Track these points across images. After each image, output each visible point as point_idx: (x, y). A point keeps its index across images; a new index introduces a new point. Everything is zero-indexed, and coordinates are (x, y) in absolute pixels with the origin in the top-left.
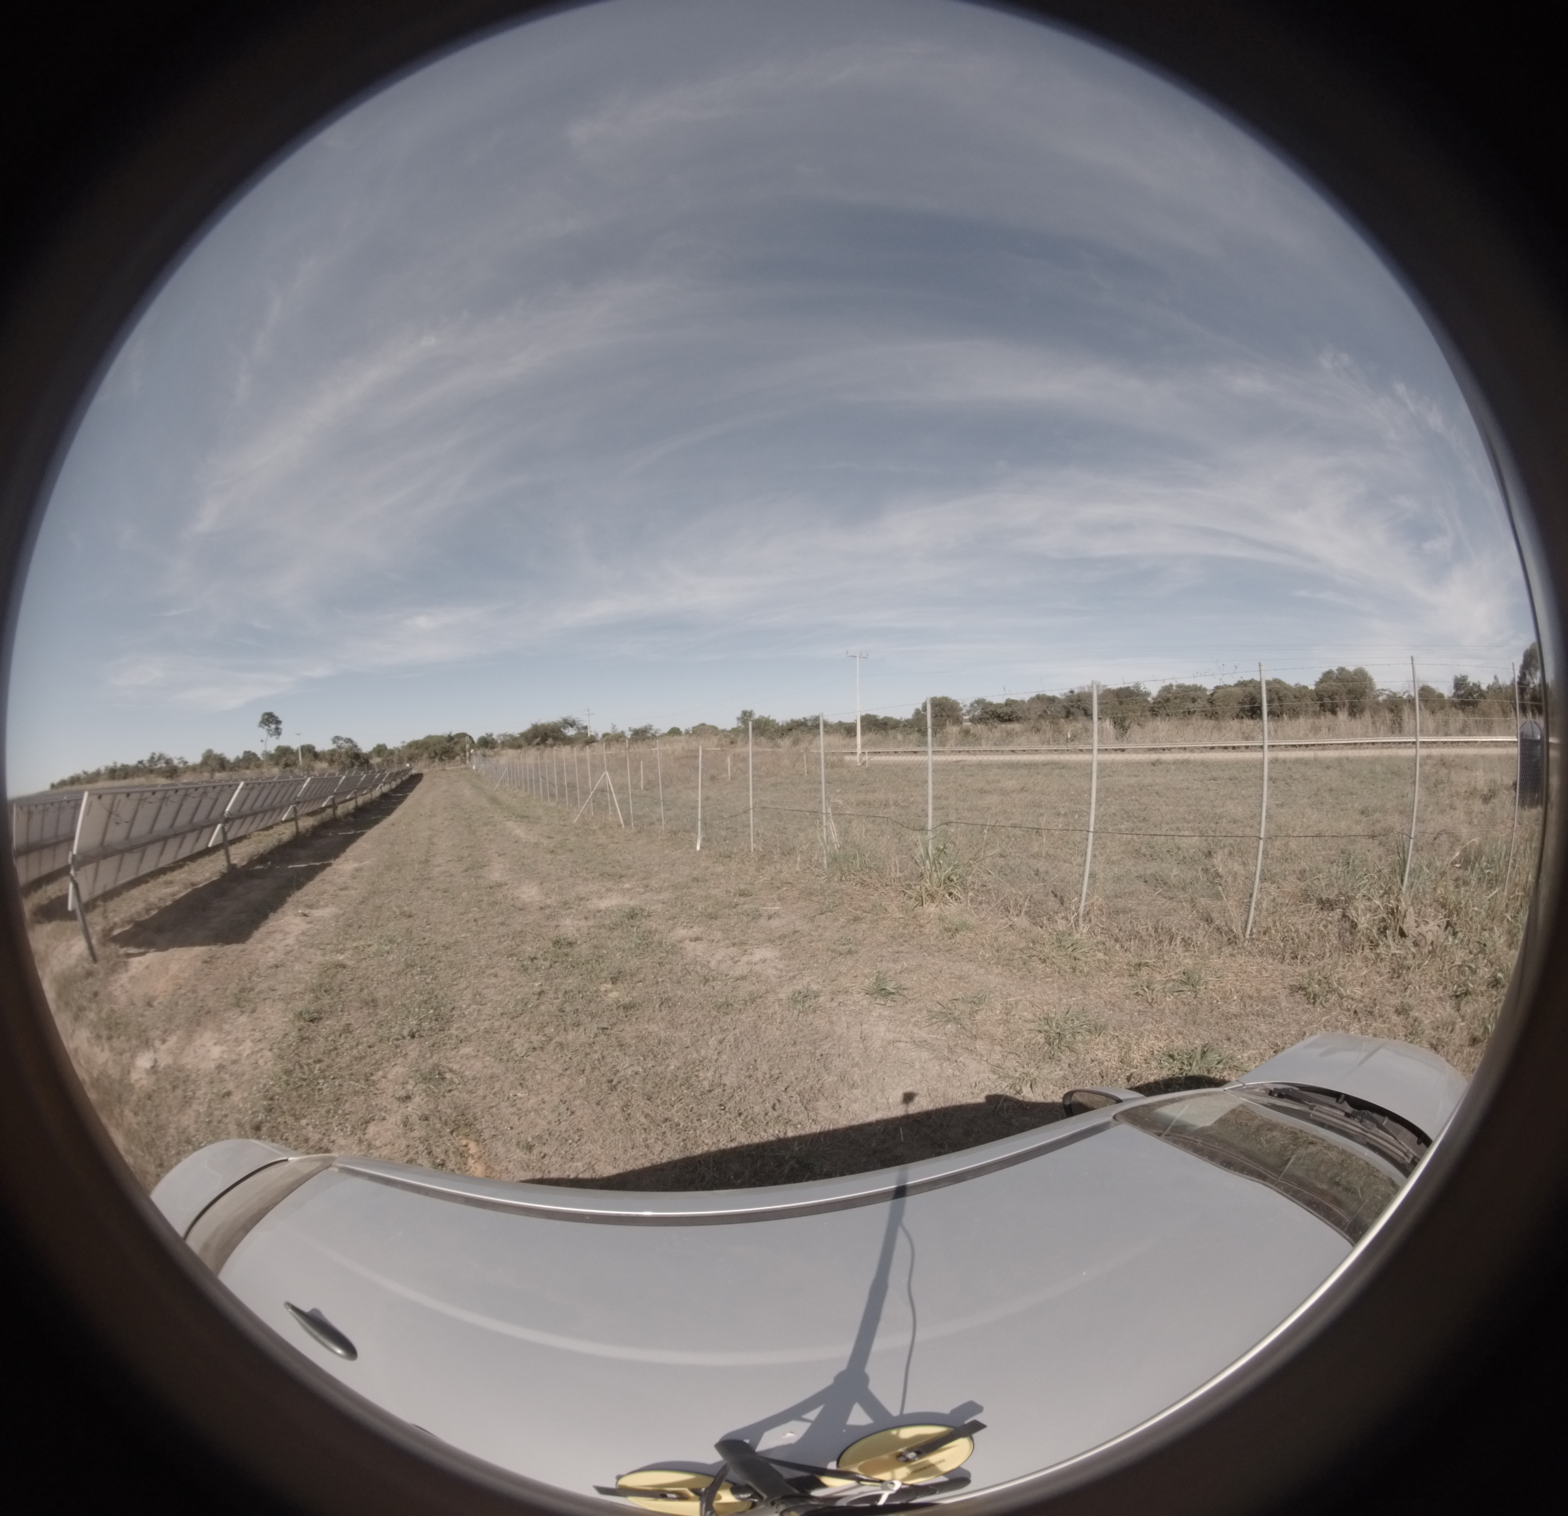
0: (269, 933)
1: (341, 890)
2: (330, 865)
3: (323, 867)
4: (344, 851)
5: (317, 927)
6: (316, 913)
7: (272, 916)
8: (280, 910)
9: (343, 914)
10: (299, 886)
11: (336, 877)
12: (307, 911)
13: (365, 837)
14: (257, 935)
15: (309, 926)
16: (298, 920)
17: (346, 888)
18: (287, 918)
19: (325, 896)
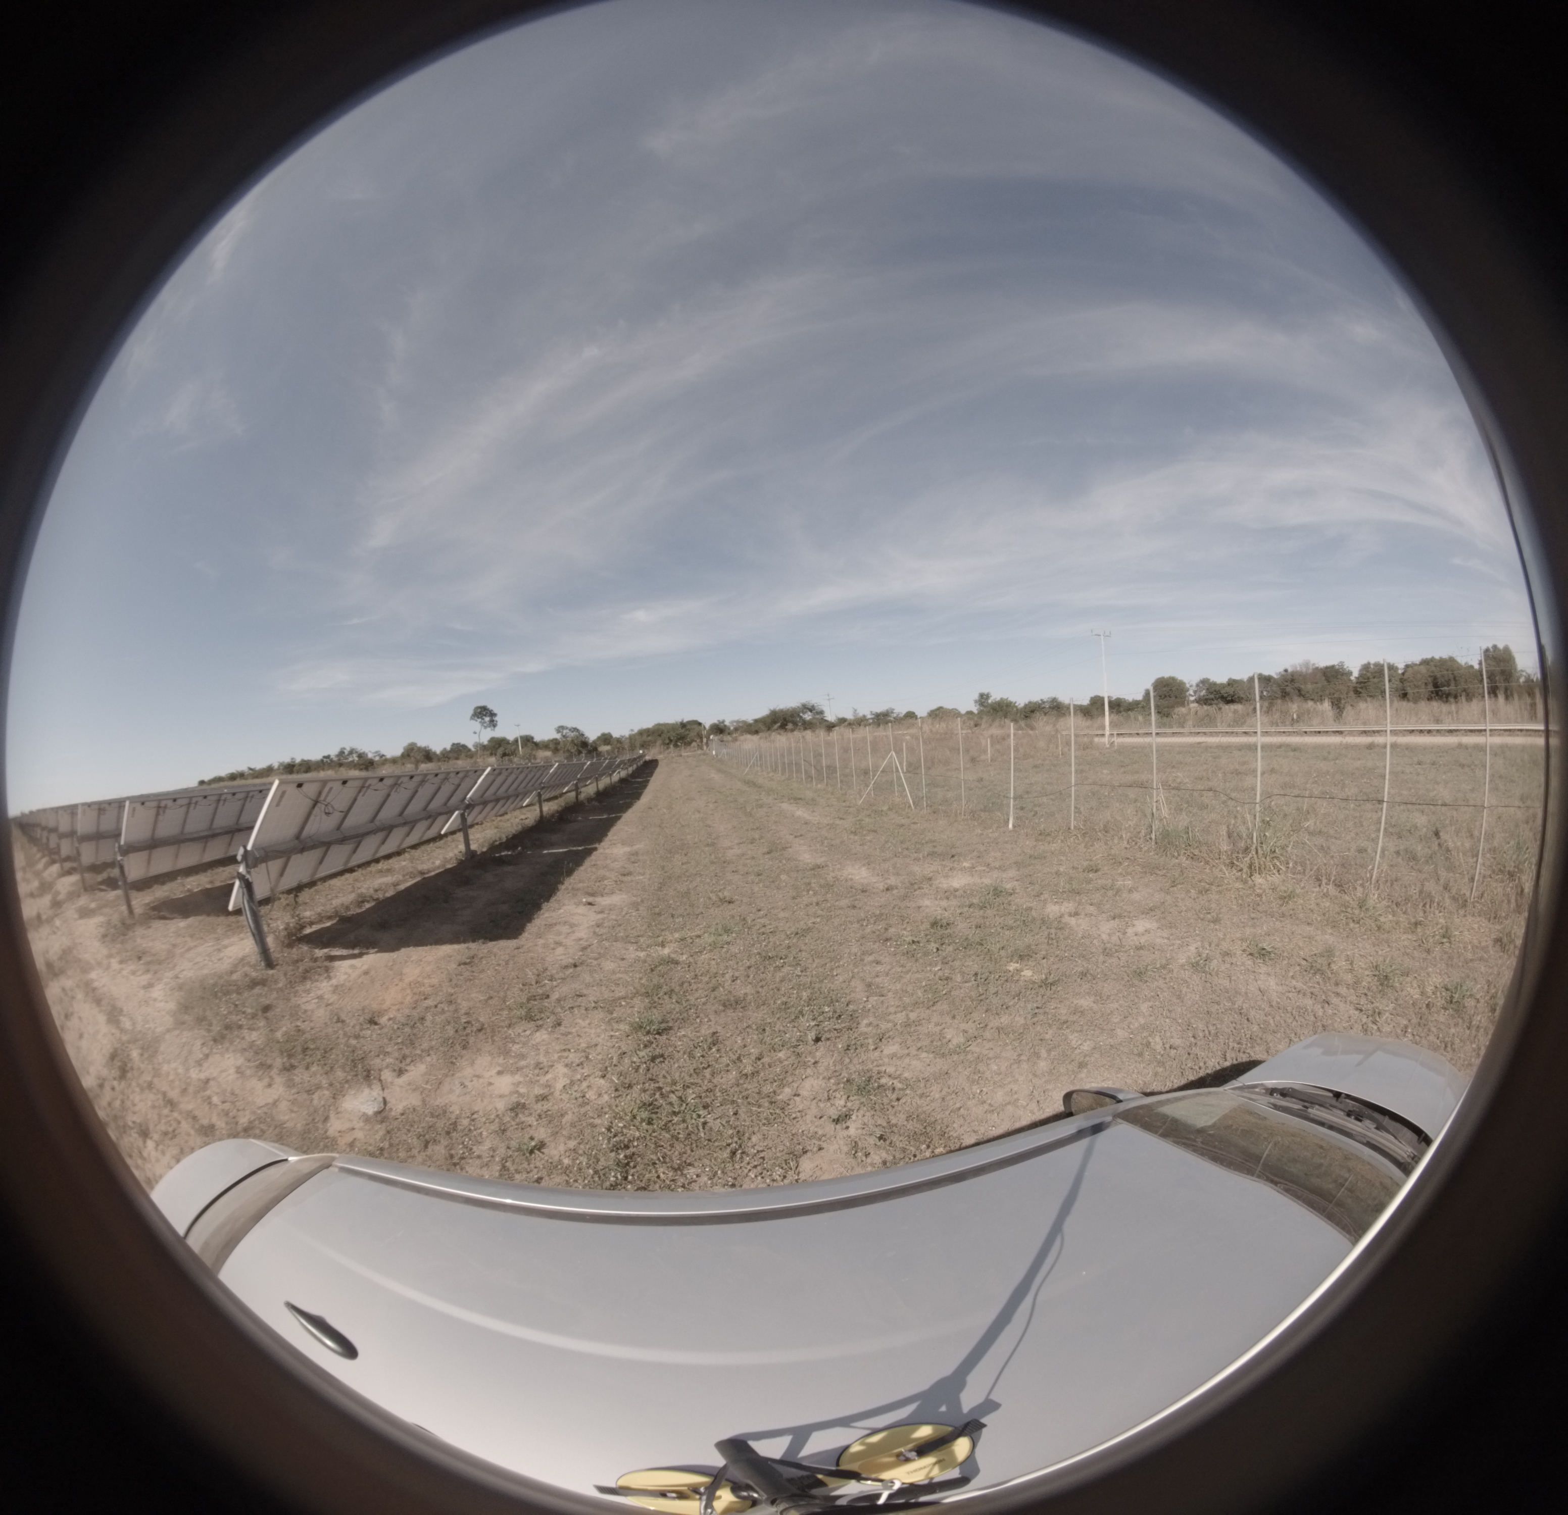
0: (550, 926)
1: (624, 875)
2: (595, 849)
3: (589, 852)
4: (606, 835)
5: (614, 917)
6: (604, 901)
7: (545, 906)
8: (553, 900)
9: (642, 901)
10: (570, 873)
11: (608, 862)
12: (591, 899)
13: (622, 820)
14: (532, 928)
15: (600, 916)
16: (582, 909)
17: (629, 874)
18: (565, 908)
19: (606, 882)
